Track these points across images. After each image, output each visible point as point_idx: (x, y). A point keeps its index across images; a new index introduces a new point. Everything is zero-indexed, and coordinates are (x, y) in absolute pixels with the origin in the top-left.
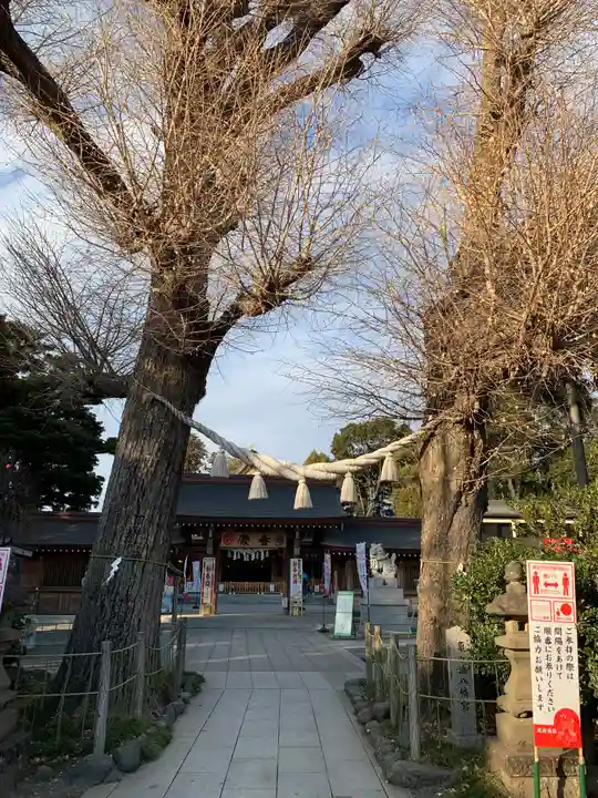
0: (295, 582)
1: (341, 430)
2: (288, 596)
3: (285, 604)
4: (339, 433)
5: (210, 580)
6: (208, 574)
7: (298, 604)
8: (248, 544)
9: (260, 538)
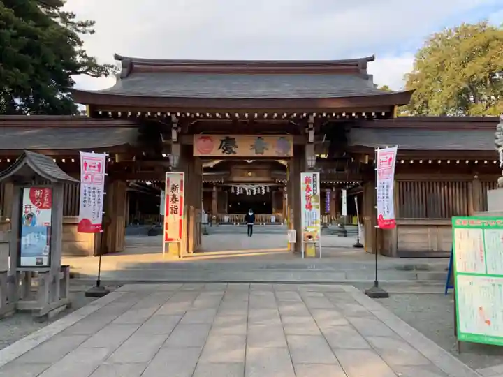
0: (309, 207)
5: (178, 204)
6: (174, 196)
7: (313, 240)
8: (235, 153)
9: (253, 144)
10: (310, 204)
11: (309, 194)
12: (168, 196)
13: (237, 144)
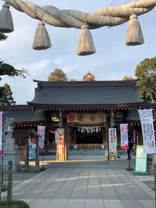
0: (112, 142)
1: (141, 63)
2: (108, 150)
3: (106, 154)
4: (140, 65)
5: (62, 141)
6: (60, 138)
7: (114, 154)
8: (83, 121)
9: (90, 117)
10: (112, 140)
11: (112, 137)
12: (58, 138)
13: (84, 117)
